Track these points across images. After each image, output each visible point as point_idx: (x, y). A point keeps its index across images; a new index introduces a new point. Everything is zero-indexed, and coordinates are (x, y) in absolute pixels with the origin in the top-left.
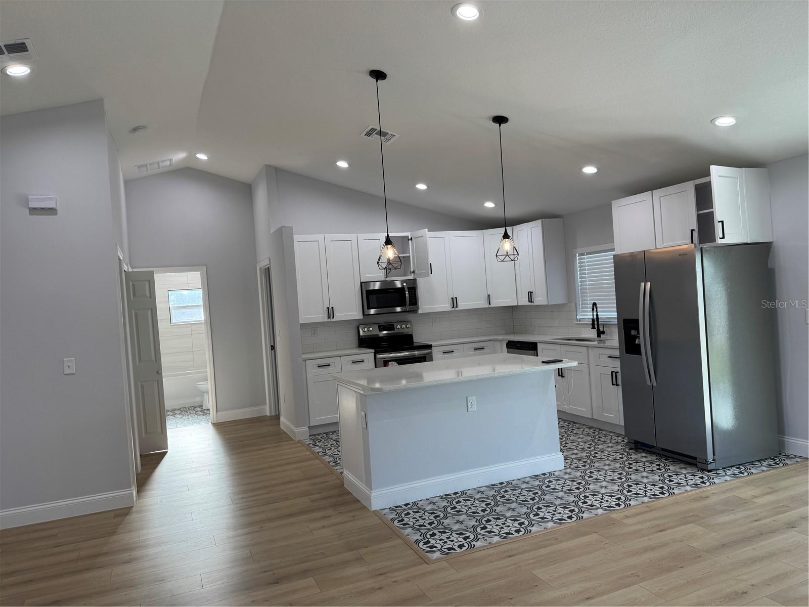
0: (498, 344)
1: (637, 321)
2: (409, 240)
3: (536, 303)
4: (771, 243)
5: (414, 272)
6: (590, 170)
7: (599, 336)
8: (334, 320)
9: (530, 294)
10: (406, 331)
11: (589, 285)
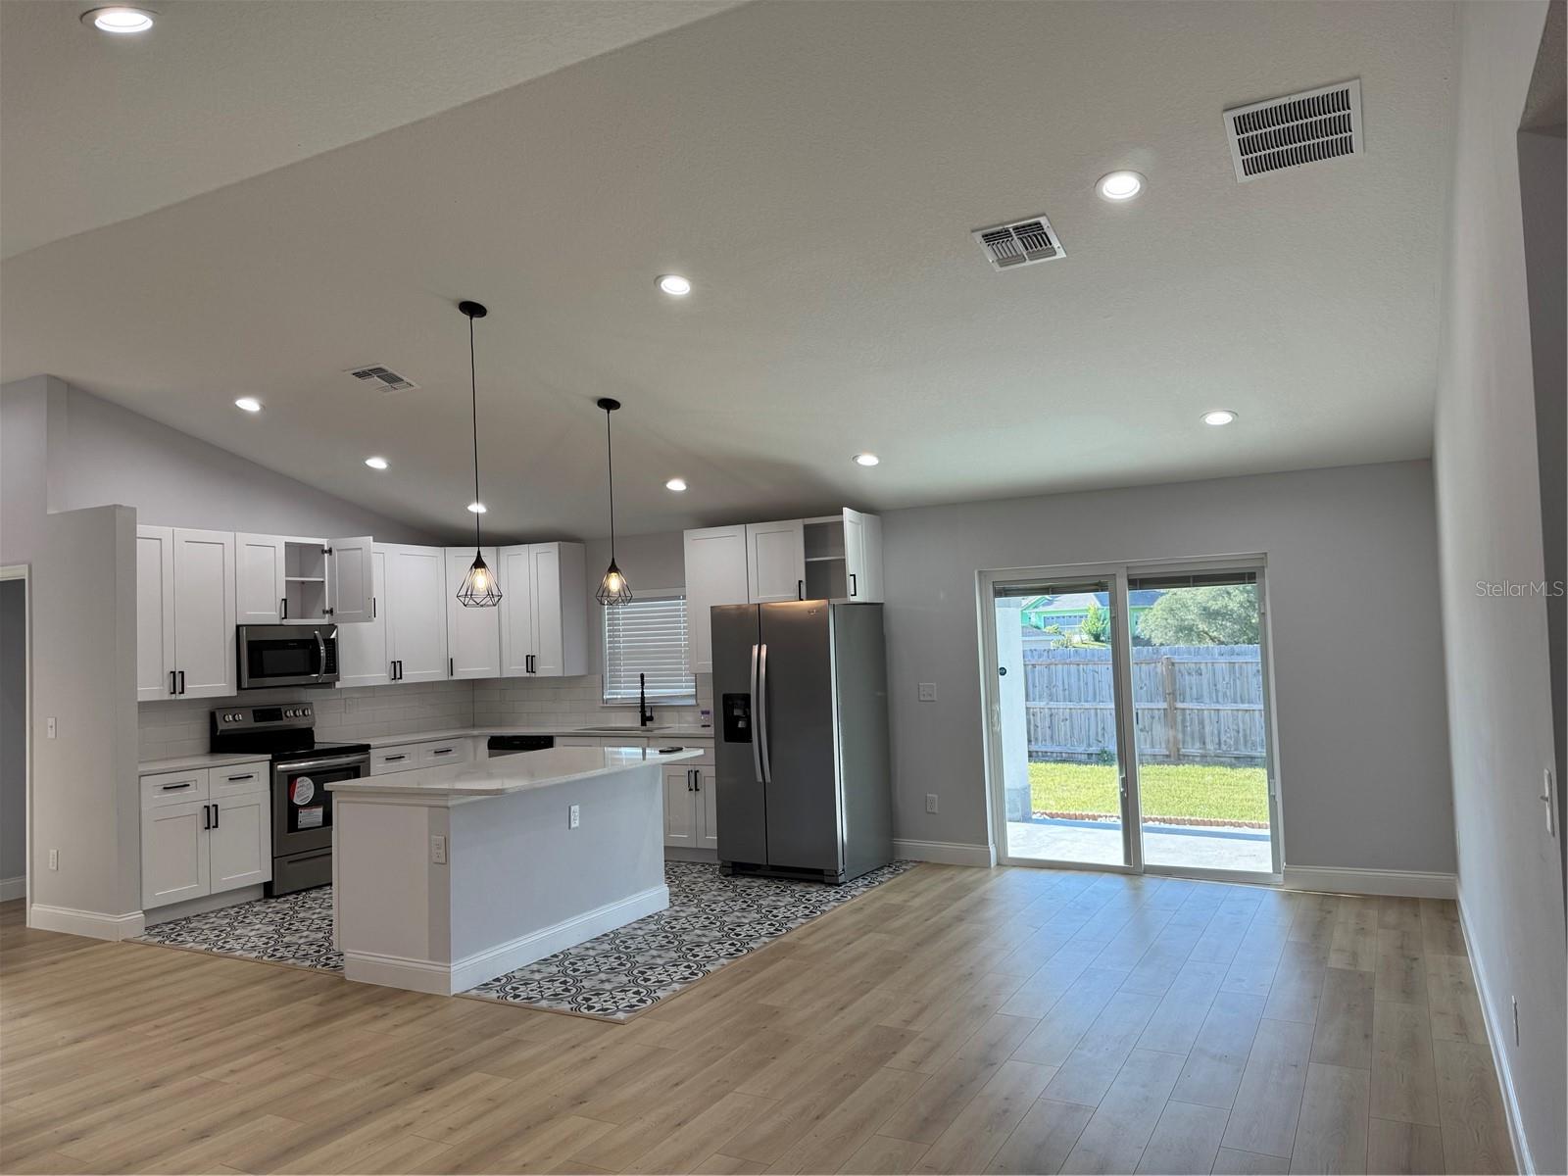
0: (469, 742)
1: (747, 698)
2: (324, 552)
3: (537, 675)
4: (882, 604)
5: (331, 612)
6: (677, 485)
7: (643, 724)
8: (182, 697)
9: (530, 660)
10: (302, 723)
11: (624, 648)
